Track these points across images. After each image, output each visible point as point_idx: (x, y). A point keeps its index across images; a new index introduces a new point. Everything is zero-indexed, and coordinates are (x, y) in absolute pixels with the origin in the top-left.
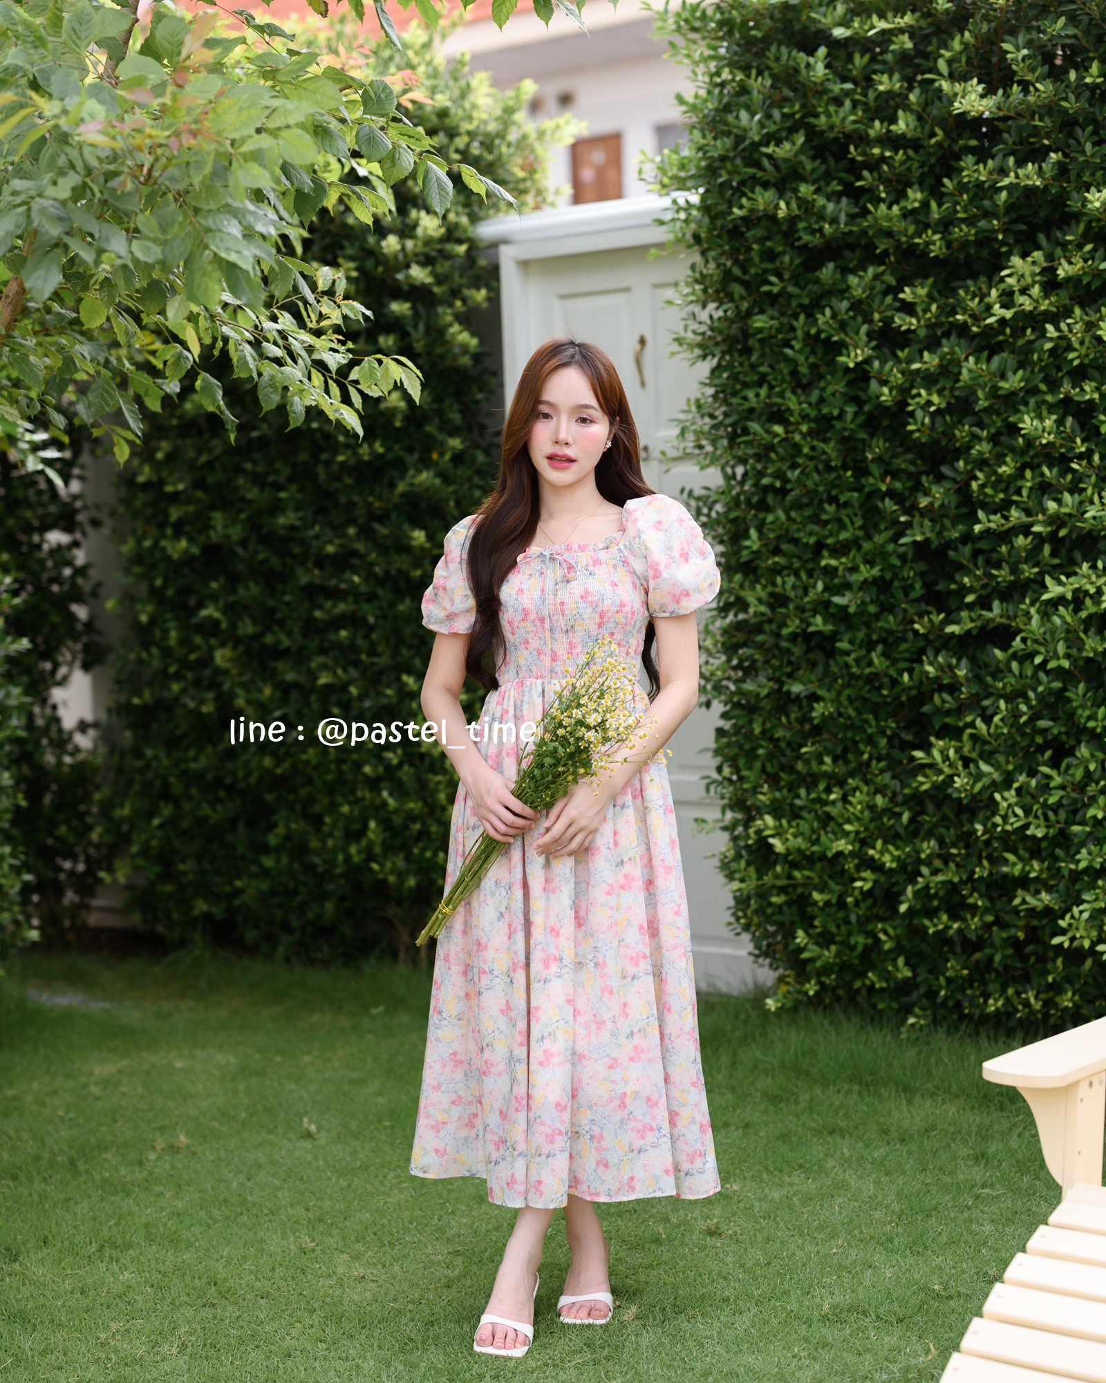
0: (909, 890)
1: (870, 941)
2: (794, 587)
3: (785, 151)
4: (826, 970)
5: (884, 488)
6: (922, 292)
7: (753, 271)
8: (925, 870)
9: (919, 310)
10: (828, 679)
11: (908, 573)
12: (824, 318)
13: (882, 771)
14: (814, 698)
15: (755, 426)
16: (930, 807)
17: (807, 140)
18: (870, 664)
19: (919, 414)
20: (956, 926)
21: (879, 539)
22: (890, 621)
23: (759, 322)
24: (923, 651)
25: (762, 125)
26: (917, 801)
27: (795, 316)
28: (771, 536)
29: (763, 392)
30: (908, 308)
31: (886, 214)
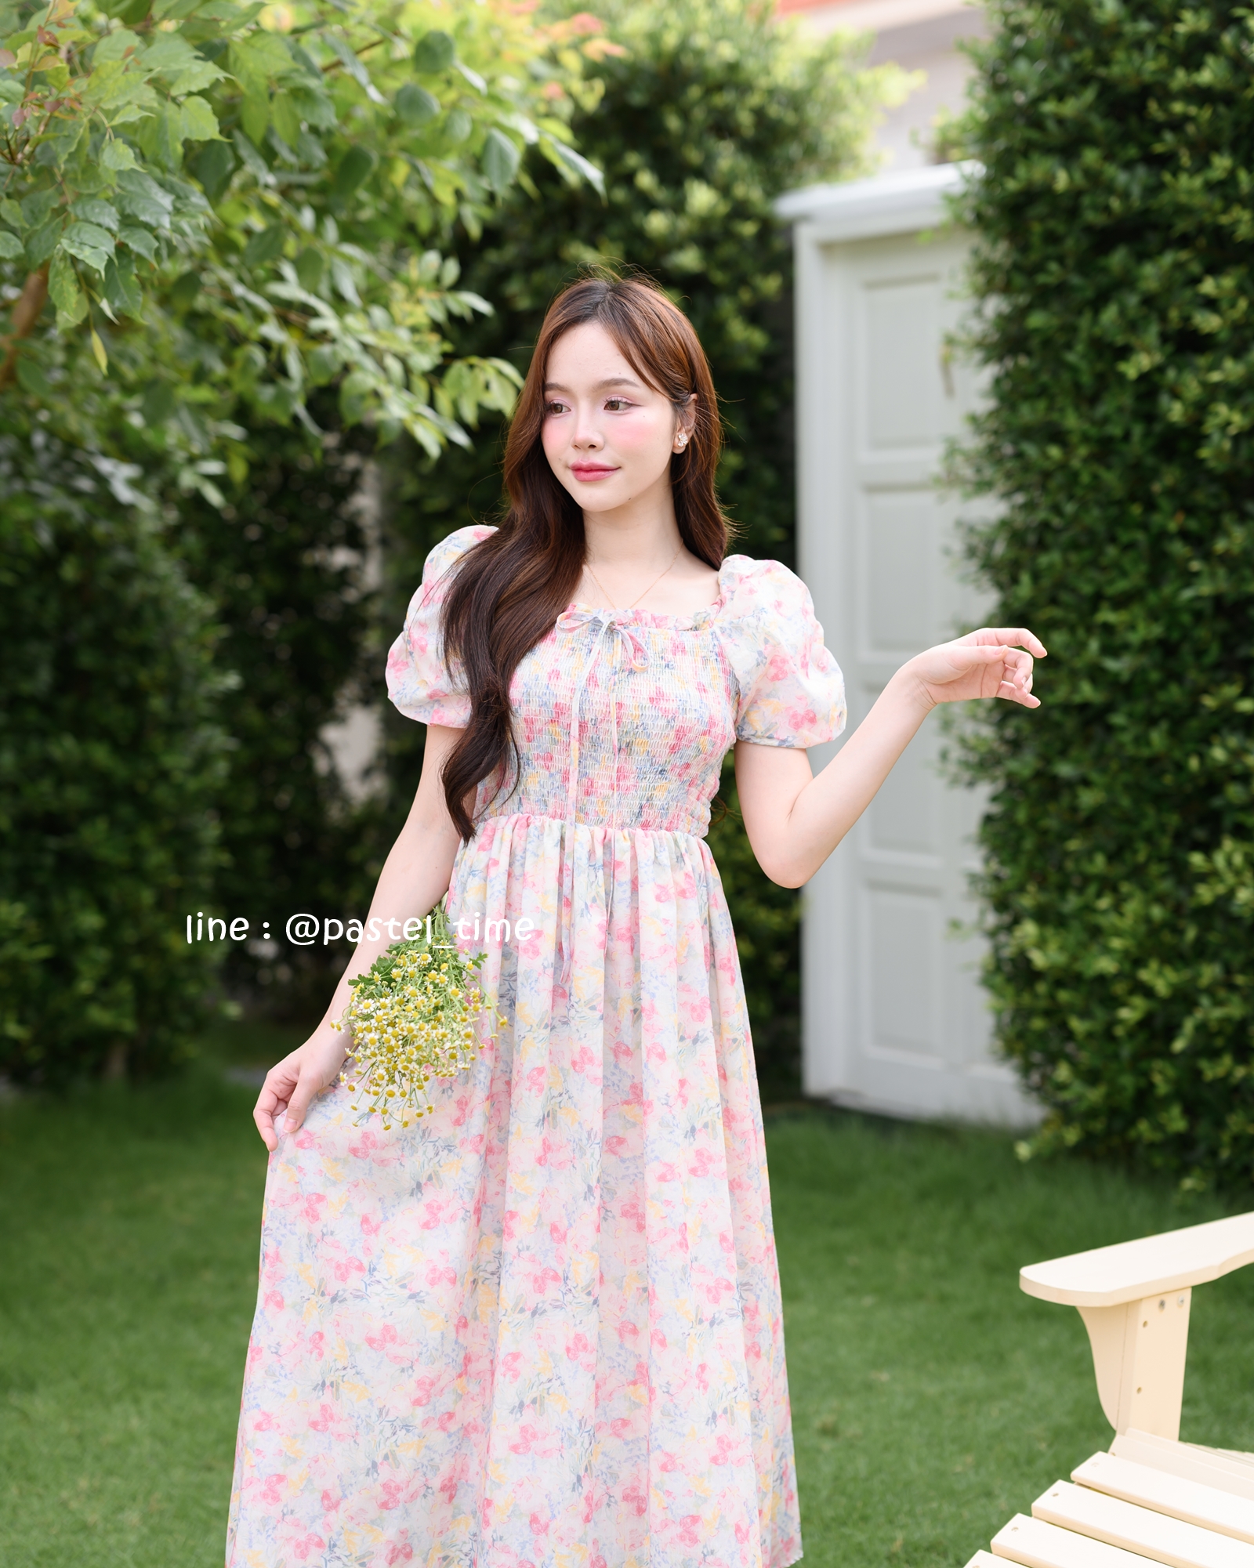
0: (1189, 1025)
1: (1143, 1082)
2: (1067, 647)
3: (1070, 108)
4: (1092, 1113)
5: (1173, 526)
6: (1228, 282)
7: (1034, 257)
8: (1205, 1001)
9: (1224, 305)
10: (1100, 760)
11: (1202, 633)
12: (1110, 314)
13: (1163, 876)
14: (1086, 783)
15: (1031, 450)
16: (1218, 923)
17: (1100, 95)
18: (1148, 743)
19: (1216, 437)
20: (1240, 1072)
21: (1167, 590)
22: (1174, 693)
23: (1037, 320)
24: (1216, 731)
25: (1045, 75)
26: (1205, 915)
27: (1080, 312)
28: (1046, 582)
29: (1041, 405)
30: (1211, 304)
31: (1187, 186)
